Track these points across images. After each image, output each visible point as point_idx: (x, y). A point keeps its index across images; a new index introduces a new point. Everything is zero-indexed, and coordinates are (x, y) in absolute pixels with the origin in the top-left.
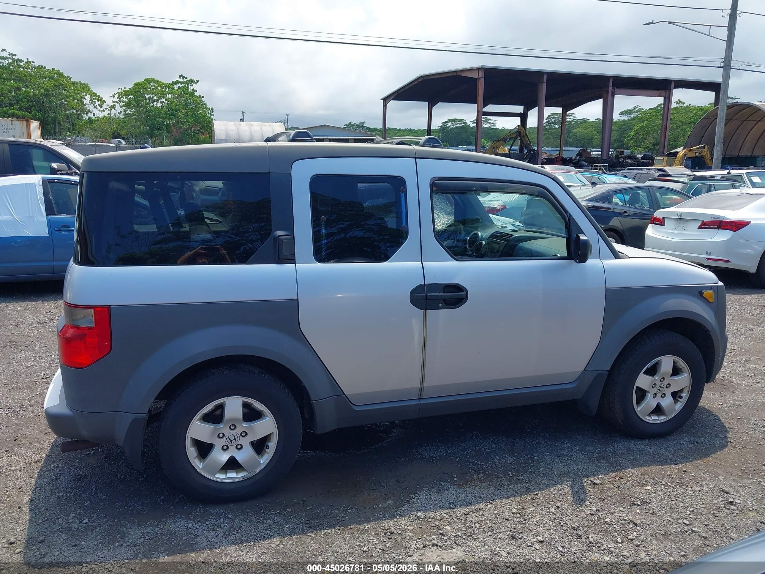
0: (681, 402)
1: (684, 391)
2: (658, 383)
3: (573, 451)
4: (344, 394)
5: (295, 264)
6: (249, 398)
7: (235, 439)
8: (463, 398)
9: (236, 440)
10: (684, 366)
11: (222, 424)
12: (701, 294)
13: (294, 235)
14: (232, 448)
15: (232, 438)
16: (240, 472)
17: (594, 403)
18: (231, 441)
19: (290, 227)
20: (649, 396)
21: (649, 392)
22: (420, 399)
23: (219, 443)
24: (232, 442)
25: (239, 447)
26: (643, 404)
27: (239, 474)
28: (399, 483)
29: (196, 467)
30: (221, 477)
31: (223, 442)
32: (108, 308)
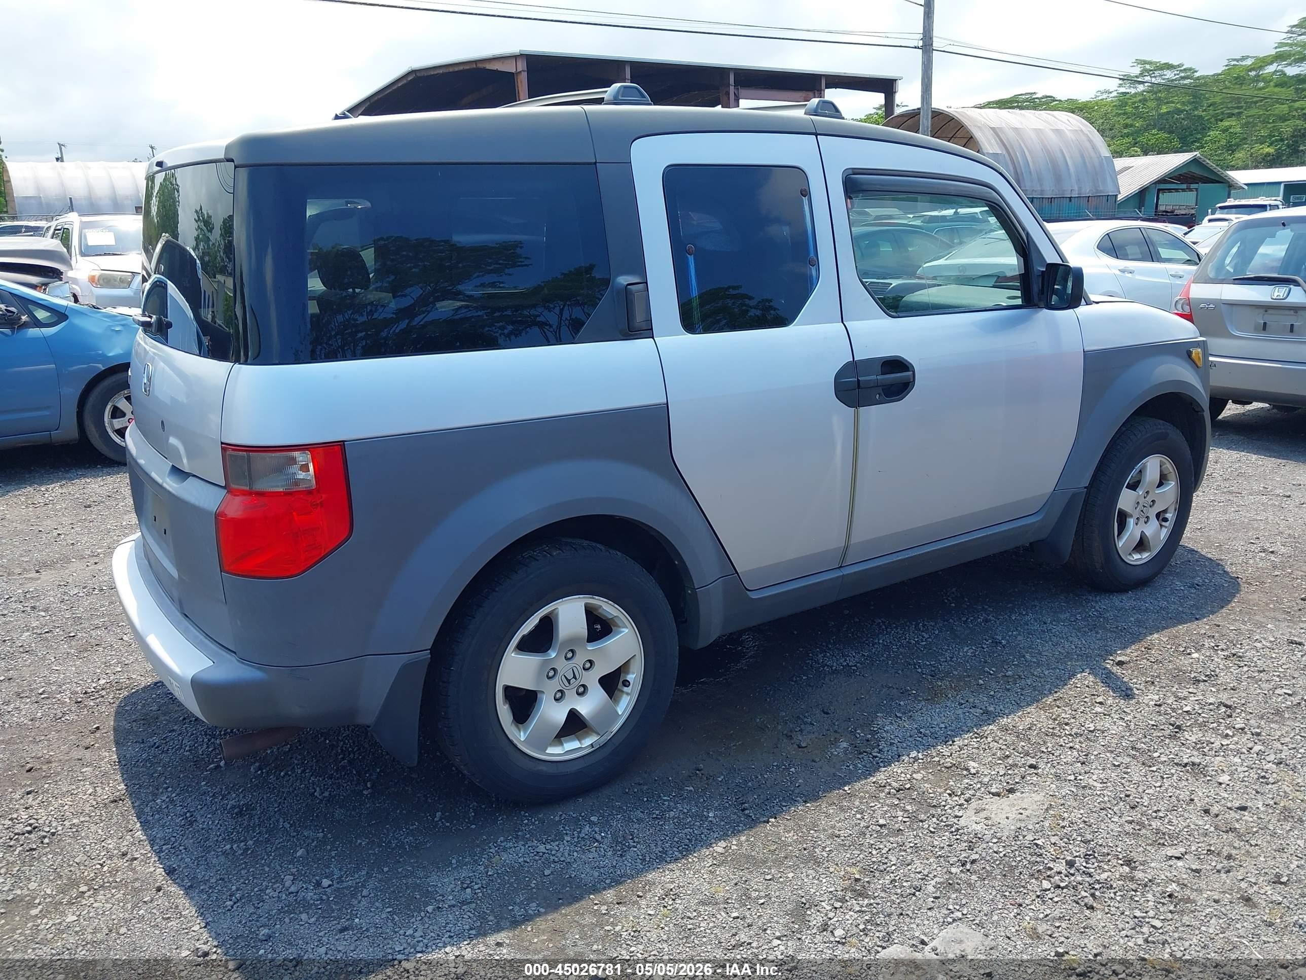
0: (1166, 527)
1: (1169, 511)
2: (1142, 500)
3: (1045, 623)
4: (737, 572)
5: (653, 338)
6: (597, 597)
7: (575, 677)
8: (894, 558)
9: (576, 679)
10: (1171, 470)
11: (554, 650)
12: (1189, 354)
13: (647, 283)
14: (571, 694)
15: (570, 676)
16: (584, 738)
17: (1067, 542)
18: (569, 681)
19: (638, 266)
20: (1131, 522)
21: (1131, 516)
22: (841, 567)
23: (548, 690)
24: (569, 683)
25: (582, 691)
26: (1126, 536)
27: (583, 742)
28: (827, 713)
29: (515, 742)
30: (556, 752)
31: (555, 685)
32: (341, 445)
